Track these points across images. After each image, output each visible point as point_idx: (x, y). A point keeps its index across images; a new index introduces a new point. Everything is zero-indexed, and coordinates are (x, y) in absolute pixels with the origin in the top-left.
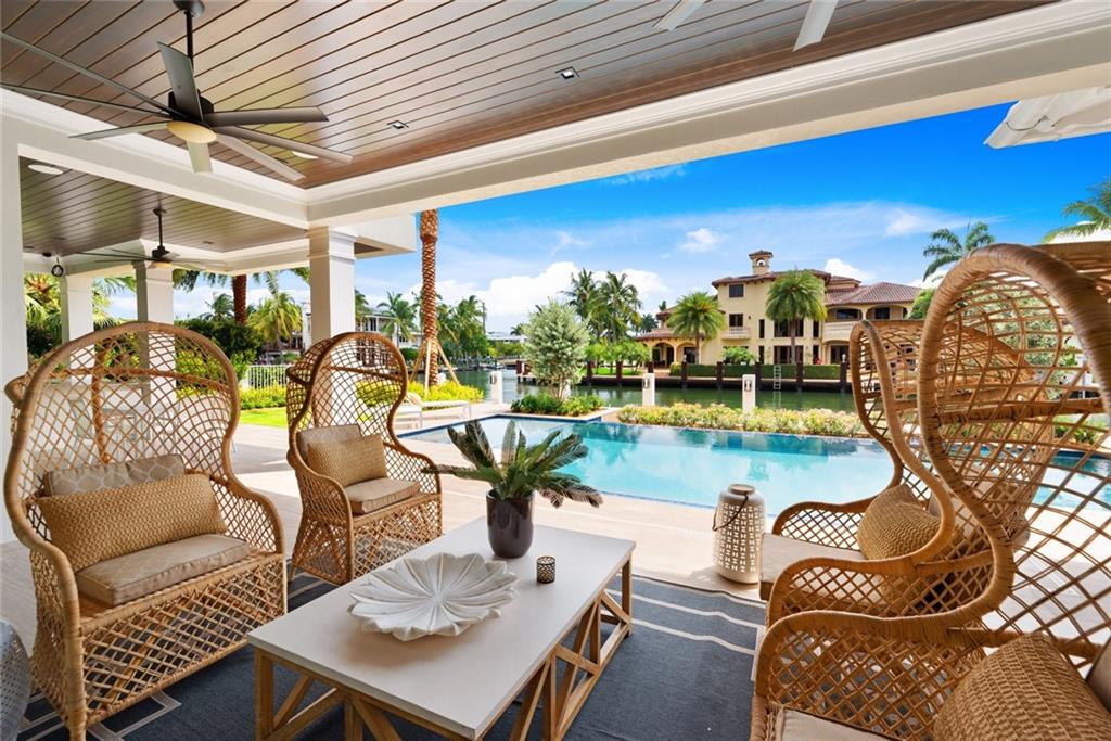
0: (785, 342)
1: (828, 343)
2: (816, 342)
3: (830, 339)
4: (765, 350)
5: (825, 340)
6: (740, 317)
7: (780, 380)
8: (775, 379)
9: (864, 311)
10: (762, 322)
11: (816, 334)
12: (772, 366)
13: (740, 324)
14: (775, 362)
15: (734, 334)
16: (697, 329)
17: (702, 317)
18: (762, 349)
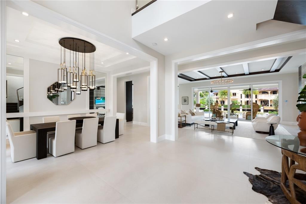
0: (248, 99)
1: (260, 100)
2: (256, 100)
3: (260, 99)
4: (242, 101)
5: (259, 99)
6: (235, 94)
7: (247, 108)
8: (245, 108)
9: (269, 92)
10: (241, 95)
11: (256, 97)
12: (244, 105)
13: (235, 95)
14: (245, 104)
15: (234, 97)
16: (225, 97)
17: (226, 94)
18: (241, 101)
